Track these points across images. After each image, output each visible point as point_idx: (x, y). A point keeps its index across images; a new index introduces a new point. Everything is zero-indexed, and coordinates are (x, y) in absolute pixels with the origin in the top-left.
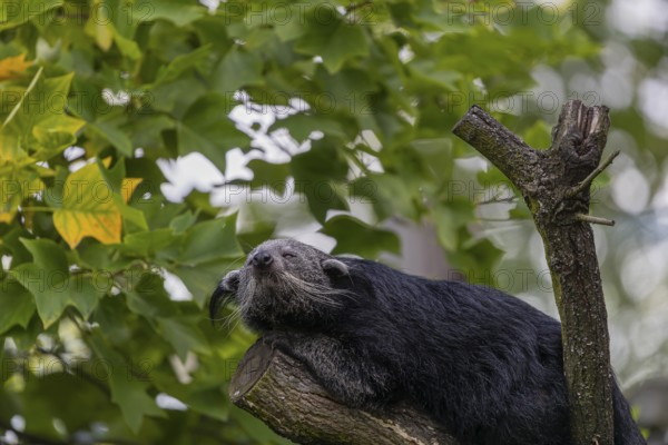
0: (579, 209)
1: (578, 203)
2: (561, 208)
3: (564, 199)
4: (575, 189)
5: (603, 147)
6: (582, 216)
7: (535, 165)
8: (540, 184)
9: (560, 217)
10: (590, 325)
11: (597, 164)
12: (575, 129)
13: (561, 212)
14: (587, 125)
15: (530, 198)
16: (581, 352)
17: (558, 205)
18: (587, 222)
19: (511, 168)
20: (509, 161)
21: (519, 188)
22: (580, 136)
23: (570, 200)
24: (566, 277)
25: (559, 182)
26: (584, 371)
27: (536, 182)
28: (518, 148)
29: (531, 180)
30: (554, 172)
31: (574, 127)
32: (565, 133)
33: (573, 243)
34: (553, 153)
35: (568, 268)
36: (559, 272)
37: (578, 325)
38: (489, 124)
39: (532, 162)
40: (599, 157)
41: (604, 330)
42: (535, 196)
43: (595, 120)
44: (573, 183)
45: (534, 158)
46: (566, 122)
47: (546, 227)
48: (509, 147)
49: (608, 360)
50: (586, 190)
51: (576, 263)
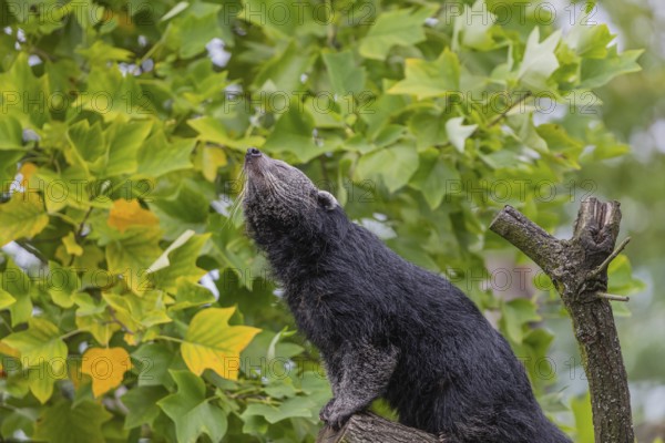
0: (598, 289)
1: (597, 283)
2: (584, 288)
3: (586, 281)
4: (593, 272)
5: (616, 235)
6: (601, 294)
7: (560, 253)
8: (564, 269)
9: (583, 296)
10: (613, 385)
11: (612, 250)
12: (592, 222)
13: (584, 292)
14: (602, 218)
15: (557, 281)
16: (607, 408)
17: (581, 286)
18: (607, 299)
19: (540, 256)
20: (538, 251)
21: (548, 273)
22: (596, 227)
23: (590, 281)
24: (591, 346)
25: (581, 266)
26: (609, 423)
27: (561, 267)
28: (544, 239)
29: (557, 266)
30: (576, 259)
31: (592, 219)
32: (584, 225)
33: (595, 316)
34: (575, 243)
35: (592, 338)
36: (584, 341)
37: (603, 385)
38: (519, 220)
39: (557, 251)
40: (613, 244)
41: (625, 388)
42: (561, 279)
43: (609, 214)
44: (592, 268)
45: (559, 248)
46: (584, 216)
47: (572, 305)
48: (538, 239)
49: (629, 414)
50: (604, 272)
51: (599, 333)
